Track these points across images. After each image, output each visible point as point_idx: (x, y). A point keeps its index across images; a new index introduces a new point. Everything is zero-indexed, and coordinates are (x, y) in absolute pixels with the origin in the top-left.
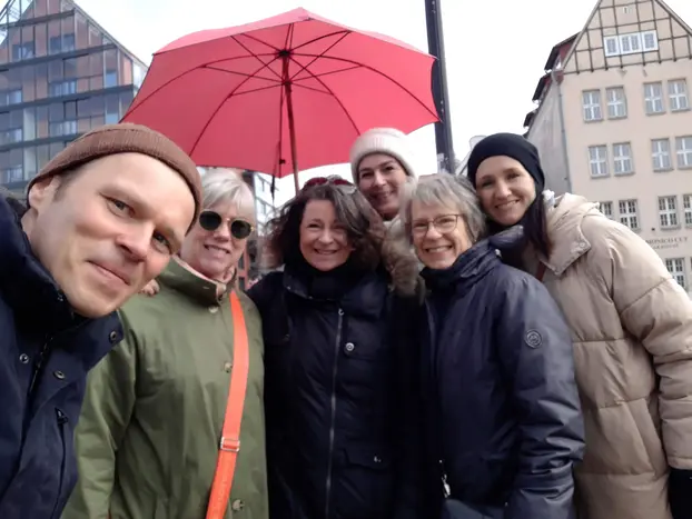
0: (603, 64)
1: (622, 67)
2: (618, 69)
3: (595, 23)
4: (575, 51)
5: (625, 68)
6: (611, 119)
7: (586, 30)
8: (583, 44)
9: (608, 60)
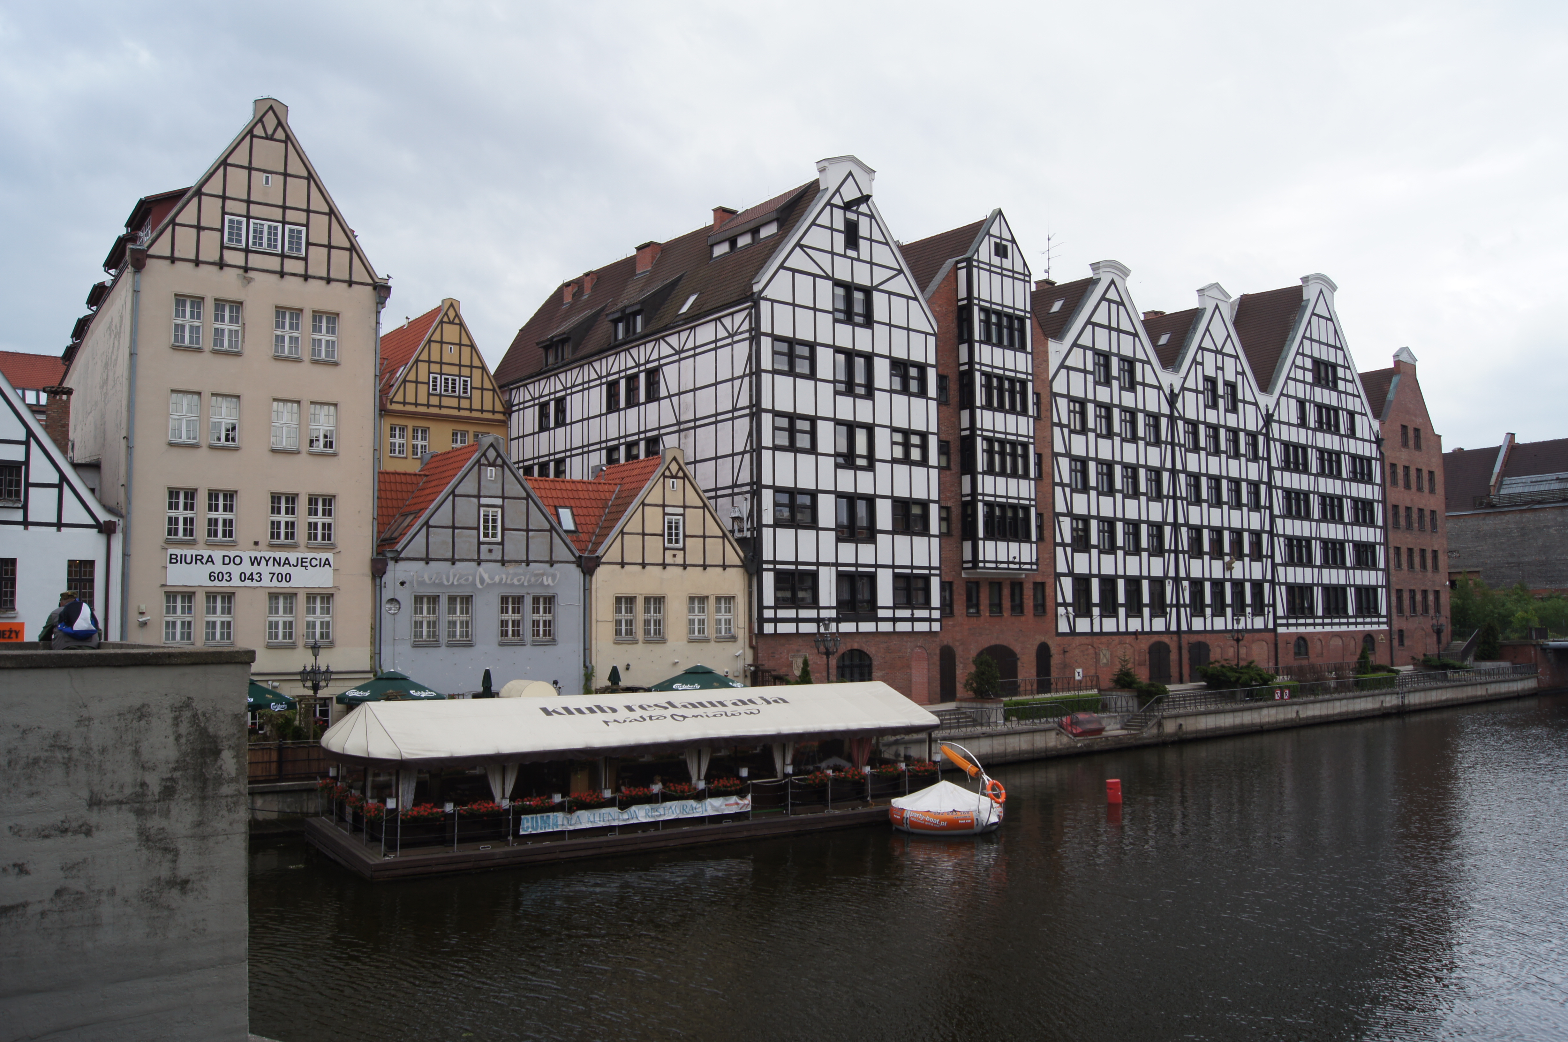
0: (216, 257)
1: (246, 269)
2: (241, 271)
3: (214, 186)
4: (173, 222)
5: (251, 274)
6: (215, 352)
7: (198, 192)
8: (188, 215)
9: (226, 252)
